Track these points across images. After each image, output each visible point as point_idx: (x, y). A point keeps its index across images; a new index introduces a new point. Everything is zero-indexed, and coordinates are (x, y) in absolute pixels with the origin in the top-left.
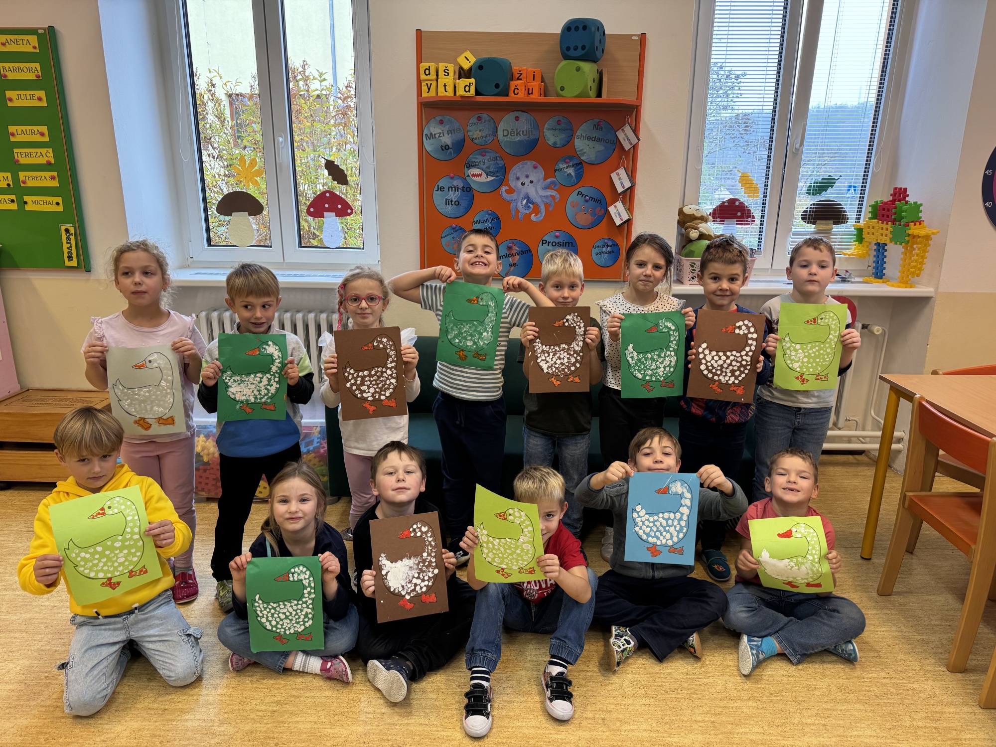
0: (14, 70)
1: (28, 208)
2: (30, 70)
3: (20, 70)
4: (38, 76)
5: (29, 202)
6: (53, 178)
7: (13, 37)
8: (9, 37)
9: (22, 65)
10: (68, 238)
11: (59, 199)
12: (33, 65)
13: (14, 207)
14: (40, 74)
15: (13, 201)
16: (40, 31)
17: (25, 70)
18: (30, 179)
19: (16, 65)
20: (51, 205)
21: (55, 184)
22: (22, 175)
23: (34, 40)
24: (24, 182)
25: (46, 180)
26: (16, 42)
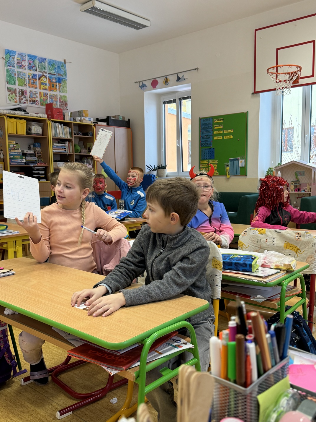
16: (244, 113)
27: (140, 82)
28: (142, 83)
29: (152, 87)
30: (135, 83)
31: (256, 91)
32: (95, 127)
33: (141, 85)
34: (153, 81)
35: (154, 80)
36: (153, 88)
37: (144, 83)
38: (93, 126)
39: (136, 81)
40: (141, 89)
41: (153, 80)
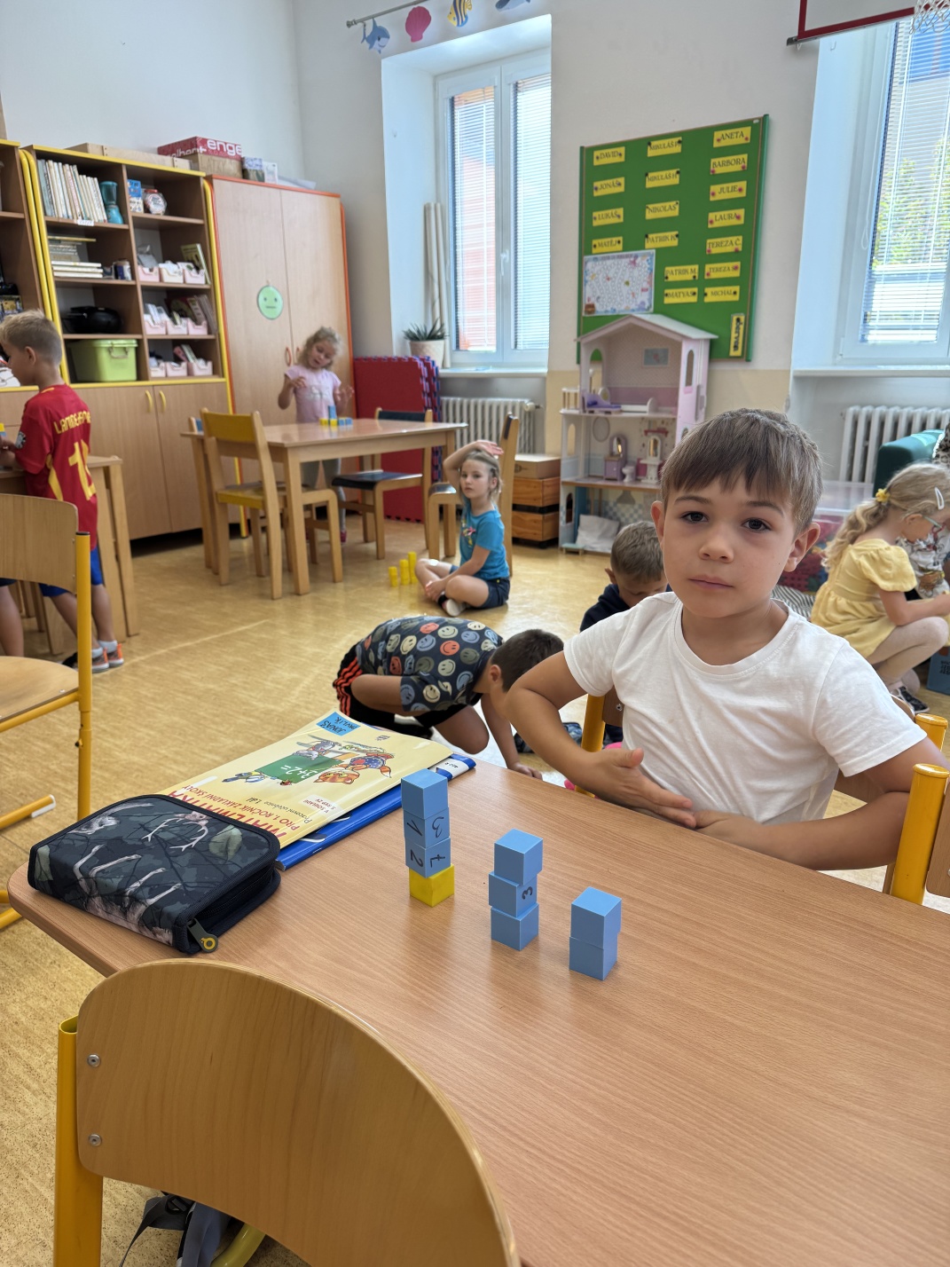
0: (723, 164)
1: (707, 300)
2: (737, 162)
3: (729, 163)
4: (743, 167)
5: (709, 294)
6: (736, 268)
7: (728, 132)
8: (724, 132)
9: (730, 158)
10: (738, 328)
11: (737, 288)
12: (741, 157)
13: (694, 299)
14: (746, 164)
15: (694, 294)
16: (755, 122)
17: (733, 162)
18: (715, 271)
19: (726, 159)
20: (729, 295)
21: (737, 274)
22: (708, 267)
23: (747, 131)
24: (708, 274)
25: (729, 270)
26: (730, 137)
27: (362, 21)
28: (374, 23)
29: (409, 37)
30: (349, 25)
31: (808, 27)
32: (211, 184)
33: (368, 34)
34: (411, 14)
35: (414, 9)
36: (413, 40)
37: (380, 22)
38: (204, 183)
39: (351, 20)
40: (371, 47)
41: (410, 8)
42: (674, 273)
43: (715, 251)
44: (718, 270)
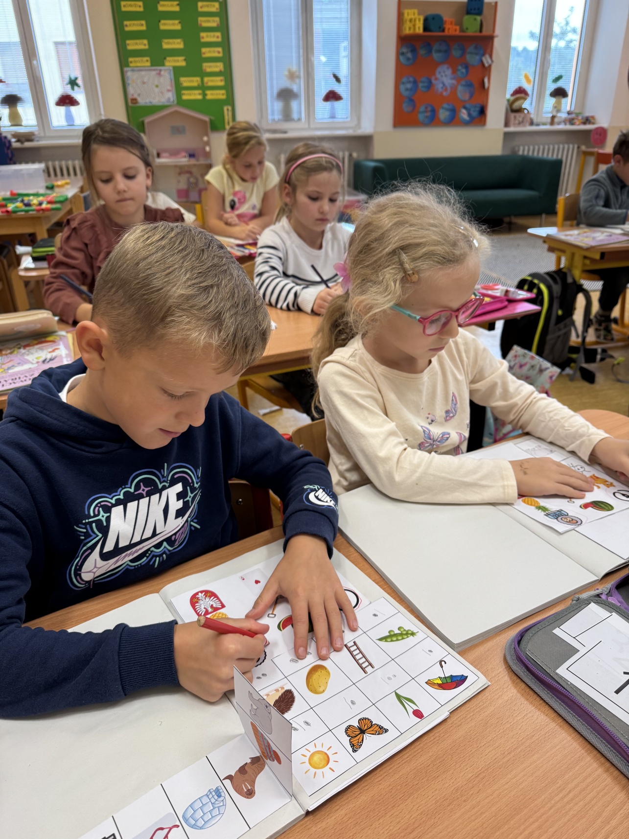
0: (206, 22)
1: (208, 97)
2: (214, 21)
5: (209, 94)
6: (222, 80)
8: (204, 3)
10: (228, 113)
11: (224, 92)
12: (216, 19)
13: (200, 97)
14: (218, 23)
15: (200, 94)
17: (211, 21)
18: (210, 81)
19: (207, 19)
20: (220, 95)
21: (222, 84)
22: (206, 79)
23: (217, 5)
24: (207, 83)
25: (219, 81)
26: (207, 6)
42: (186, 81)
43: (209, 70)
44: (212, 81)
